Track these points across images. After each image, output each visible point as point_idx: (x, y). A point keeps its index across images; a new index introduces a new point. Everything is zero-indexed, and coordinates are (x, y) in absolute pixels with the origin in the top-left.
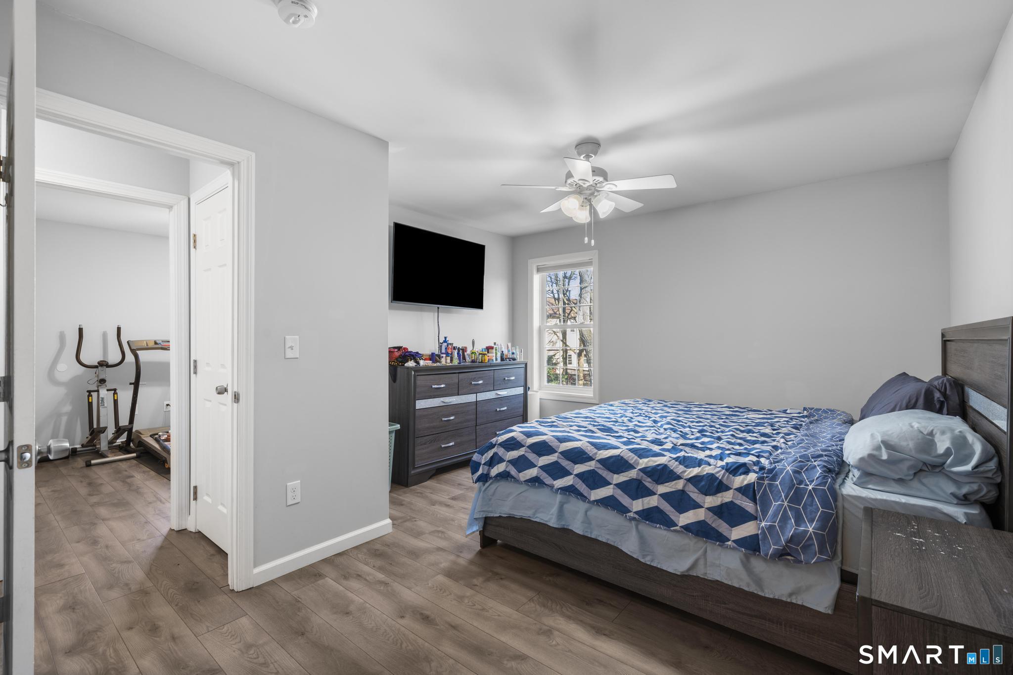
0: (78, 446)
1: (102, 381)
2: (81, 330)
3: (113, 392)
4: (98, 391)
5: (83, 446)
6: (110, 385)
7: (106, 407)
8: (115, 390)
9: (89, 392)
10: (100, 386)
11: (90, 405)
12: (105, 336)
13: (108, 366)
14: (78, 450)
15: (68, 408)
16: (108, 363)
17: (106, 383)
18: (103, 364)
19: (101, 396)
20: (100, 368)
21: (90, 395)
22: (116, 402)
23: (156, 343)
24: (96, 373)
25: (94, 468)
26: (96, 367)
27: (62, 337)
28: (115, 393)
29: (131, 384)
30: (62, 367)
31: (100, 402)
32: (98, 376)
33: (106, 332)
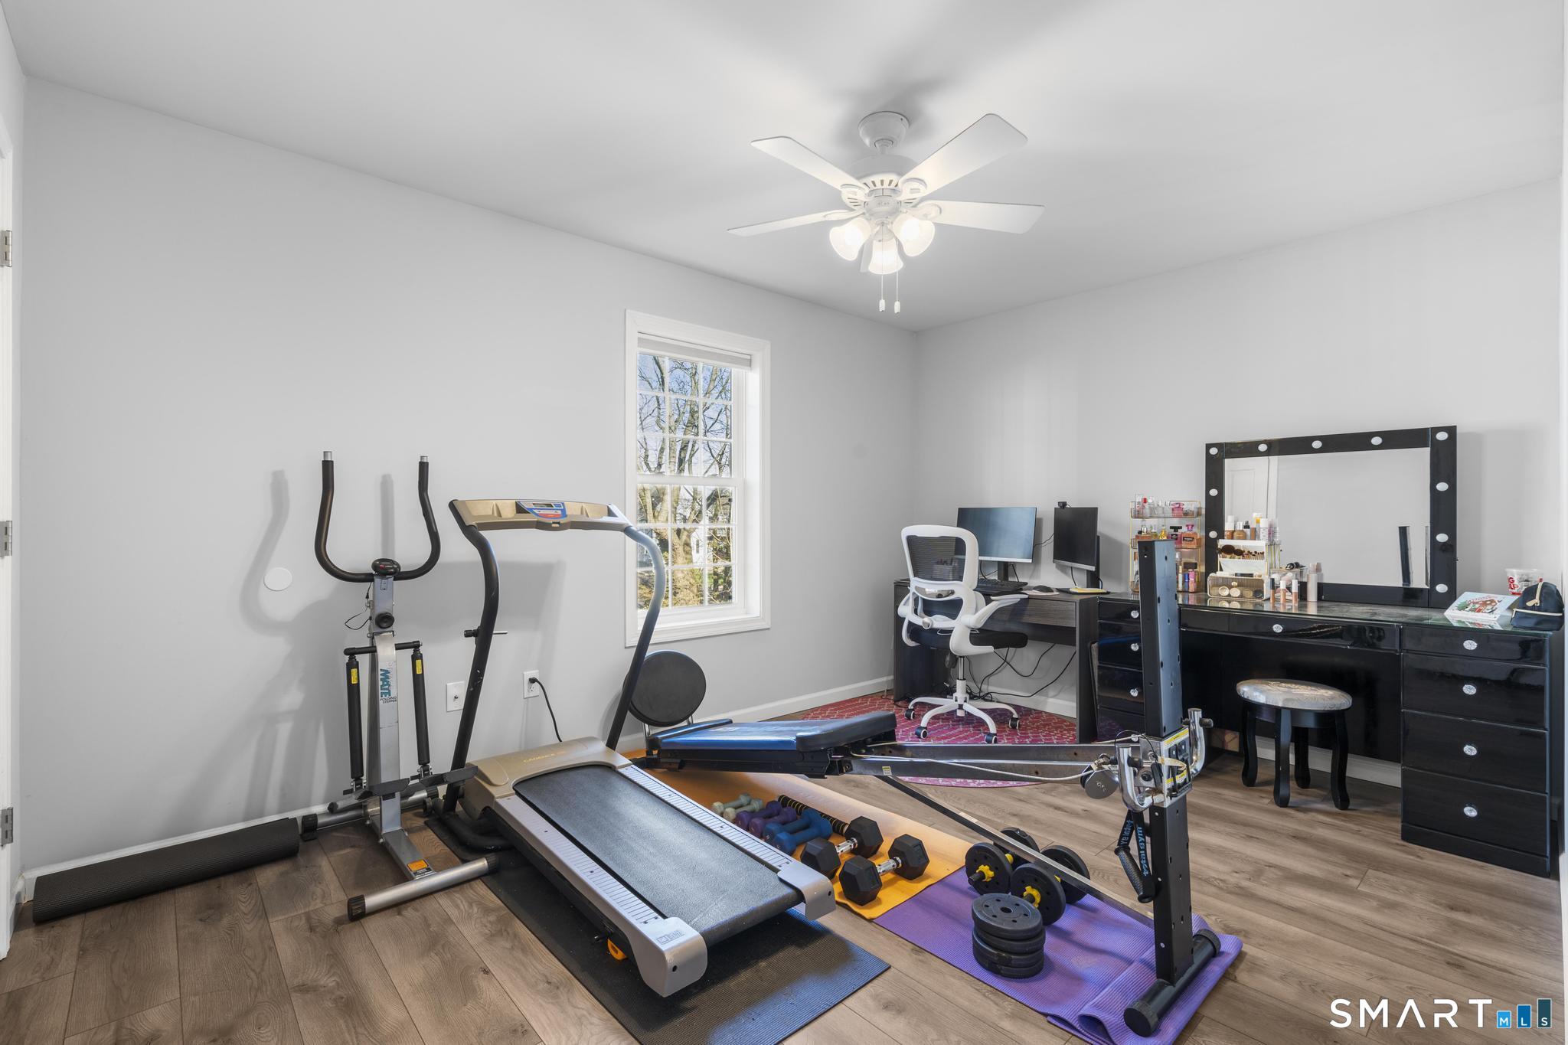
0: (319, 809)
1: (384, 621)
2: (328, 467)
3: (411, 651)
4: (372, 650)
5: (332, 809)
6: (403, 631)
7: (395, 700)
8: (416, 646)
9: (351, 653)
10: (379, 633)
11: (353, 691)
12: (386, 486)
13: (400, 575)
14: (321, 821)
15: (293, 698)
16: (399, 567)
17: (394, 627)
18: (385, 570)
19: (382, 665)
20: (377, 580)
21: (352, 665)
22: (418, 682)
23: (520, 509)
24: (367, 597)
25: (372, 924)
26: (367, 578)
27: (279, 488)
28: (416, 656)
29: (468, 634)
30: (278, 576)
31: (380, 683)
32: (371, 605)
33: (389, 476)
